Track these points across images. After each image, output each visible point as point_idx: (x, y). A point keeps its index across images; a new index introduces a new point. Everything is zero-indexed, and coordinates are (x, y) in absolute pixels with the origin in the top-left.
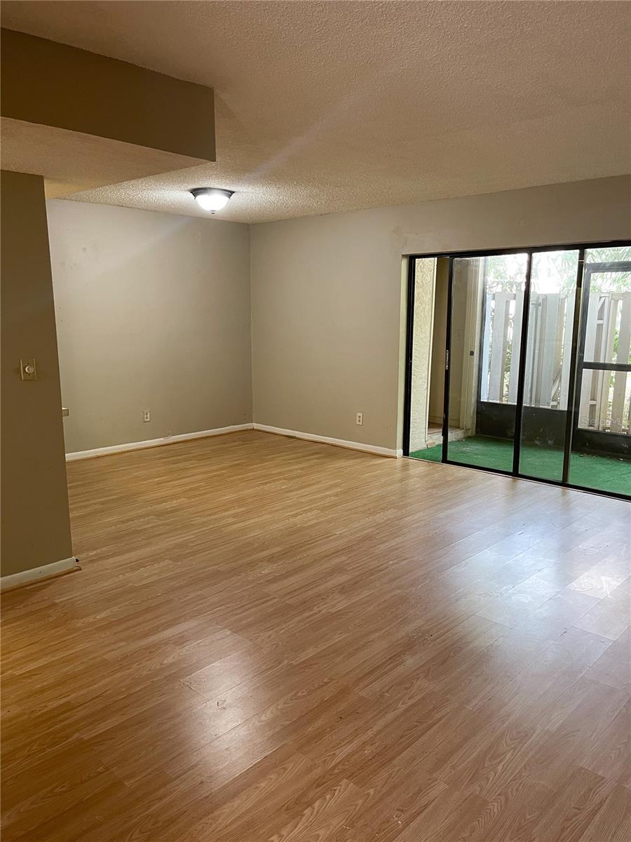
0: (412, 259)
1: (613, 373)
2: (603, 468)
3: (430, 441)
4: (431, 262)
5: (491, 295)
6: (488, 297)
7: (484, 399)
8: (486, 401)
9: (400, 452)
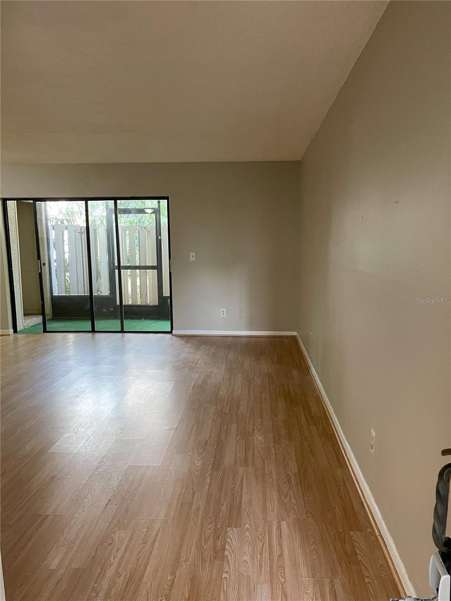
0: (5, 201)
1: (138, 271)
2: (136, 324)
3: (26, 324)
4: (12, 203)
5: (52, 227)
6: (50, 228)
7: (56, 294)
8: (57, 295)
9: (11, 331)
